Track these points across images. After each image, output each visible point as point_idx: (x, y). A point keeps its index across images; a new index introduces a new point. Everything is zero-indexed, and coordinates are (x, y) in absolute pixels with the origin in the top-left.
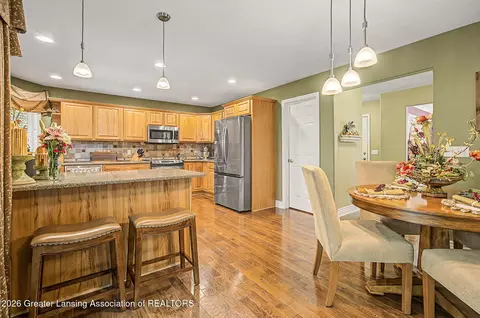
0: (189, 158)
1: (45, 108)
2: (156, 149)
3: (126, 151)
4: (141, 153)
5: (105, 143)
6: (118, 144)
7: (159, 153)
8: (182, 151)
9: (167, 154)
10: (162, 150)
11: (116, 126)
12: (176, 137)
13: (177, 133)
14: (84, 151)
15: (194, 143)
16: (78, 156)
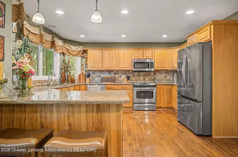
0: (164, 82)
1: (82, 54)
2: (139, 75)
3: (121, 77)
4: (128, 78)
5: (110, 71)
6: (117, 72)
7: (142, 78)
8: (158, 76)
9: (147, 79)
10: (143, 76)
11: (114, 61)
12: (152, 66)
13: (152, 63)
14: (99, 76)
15: (166, 70)
16: (96, 79)
